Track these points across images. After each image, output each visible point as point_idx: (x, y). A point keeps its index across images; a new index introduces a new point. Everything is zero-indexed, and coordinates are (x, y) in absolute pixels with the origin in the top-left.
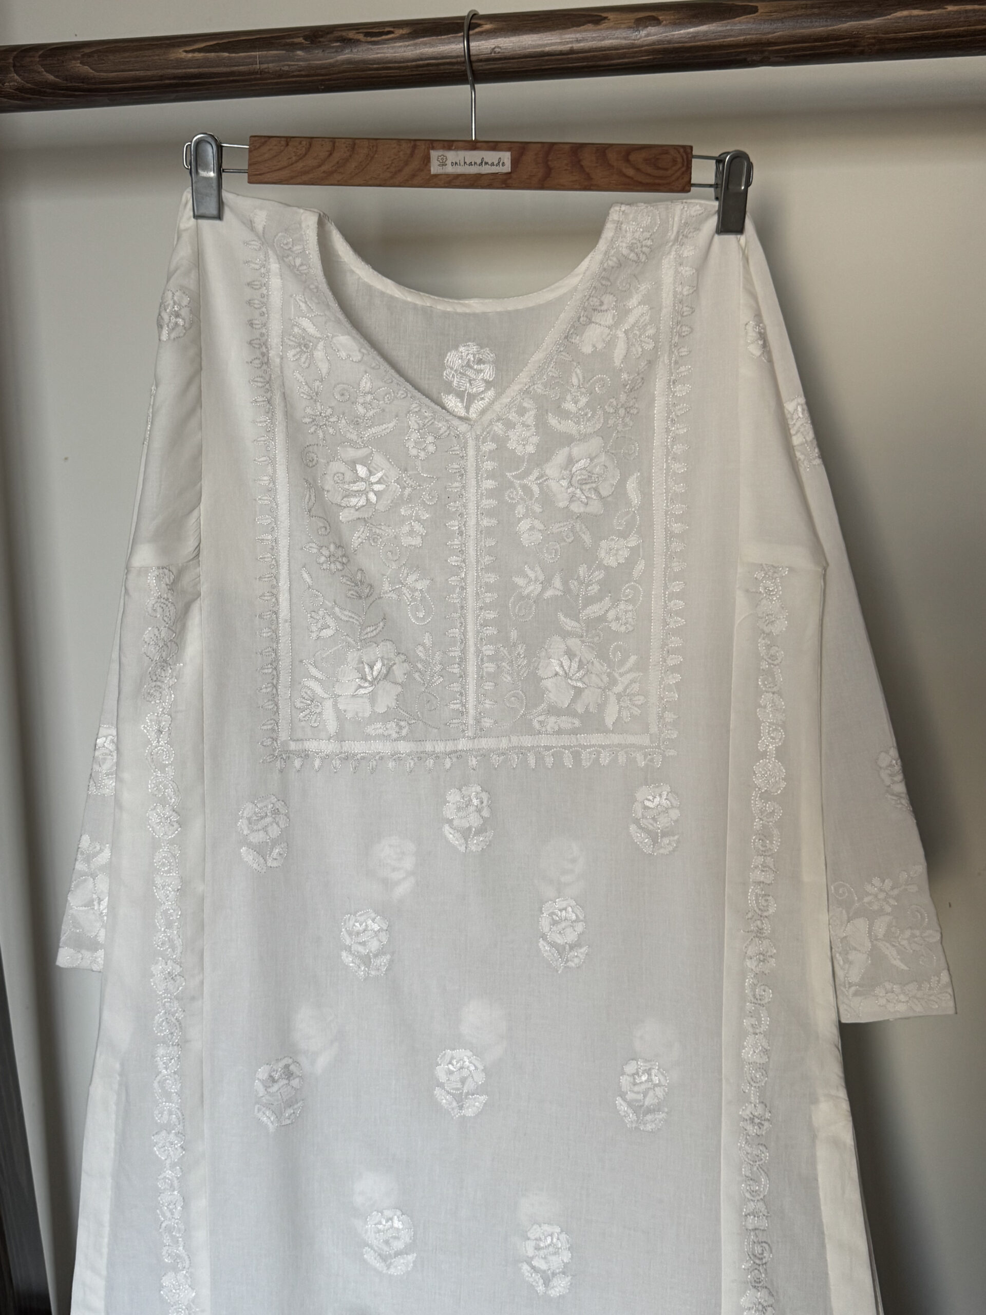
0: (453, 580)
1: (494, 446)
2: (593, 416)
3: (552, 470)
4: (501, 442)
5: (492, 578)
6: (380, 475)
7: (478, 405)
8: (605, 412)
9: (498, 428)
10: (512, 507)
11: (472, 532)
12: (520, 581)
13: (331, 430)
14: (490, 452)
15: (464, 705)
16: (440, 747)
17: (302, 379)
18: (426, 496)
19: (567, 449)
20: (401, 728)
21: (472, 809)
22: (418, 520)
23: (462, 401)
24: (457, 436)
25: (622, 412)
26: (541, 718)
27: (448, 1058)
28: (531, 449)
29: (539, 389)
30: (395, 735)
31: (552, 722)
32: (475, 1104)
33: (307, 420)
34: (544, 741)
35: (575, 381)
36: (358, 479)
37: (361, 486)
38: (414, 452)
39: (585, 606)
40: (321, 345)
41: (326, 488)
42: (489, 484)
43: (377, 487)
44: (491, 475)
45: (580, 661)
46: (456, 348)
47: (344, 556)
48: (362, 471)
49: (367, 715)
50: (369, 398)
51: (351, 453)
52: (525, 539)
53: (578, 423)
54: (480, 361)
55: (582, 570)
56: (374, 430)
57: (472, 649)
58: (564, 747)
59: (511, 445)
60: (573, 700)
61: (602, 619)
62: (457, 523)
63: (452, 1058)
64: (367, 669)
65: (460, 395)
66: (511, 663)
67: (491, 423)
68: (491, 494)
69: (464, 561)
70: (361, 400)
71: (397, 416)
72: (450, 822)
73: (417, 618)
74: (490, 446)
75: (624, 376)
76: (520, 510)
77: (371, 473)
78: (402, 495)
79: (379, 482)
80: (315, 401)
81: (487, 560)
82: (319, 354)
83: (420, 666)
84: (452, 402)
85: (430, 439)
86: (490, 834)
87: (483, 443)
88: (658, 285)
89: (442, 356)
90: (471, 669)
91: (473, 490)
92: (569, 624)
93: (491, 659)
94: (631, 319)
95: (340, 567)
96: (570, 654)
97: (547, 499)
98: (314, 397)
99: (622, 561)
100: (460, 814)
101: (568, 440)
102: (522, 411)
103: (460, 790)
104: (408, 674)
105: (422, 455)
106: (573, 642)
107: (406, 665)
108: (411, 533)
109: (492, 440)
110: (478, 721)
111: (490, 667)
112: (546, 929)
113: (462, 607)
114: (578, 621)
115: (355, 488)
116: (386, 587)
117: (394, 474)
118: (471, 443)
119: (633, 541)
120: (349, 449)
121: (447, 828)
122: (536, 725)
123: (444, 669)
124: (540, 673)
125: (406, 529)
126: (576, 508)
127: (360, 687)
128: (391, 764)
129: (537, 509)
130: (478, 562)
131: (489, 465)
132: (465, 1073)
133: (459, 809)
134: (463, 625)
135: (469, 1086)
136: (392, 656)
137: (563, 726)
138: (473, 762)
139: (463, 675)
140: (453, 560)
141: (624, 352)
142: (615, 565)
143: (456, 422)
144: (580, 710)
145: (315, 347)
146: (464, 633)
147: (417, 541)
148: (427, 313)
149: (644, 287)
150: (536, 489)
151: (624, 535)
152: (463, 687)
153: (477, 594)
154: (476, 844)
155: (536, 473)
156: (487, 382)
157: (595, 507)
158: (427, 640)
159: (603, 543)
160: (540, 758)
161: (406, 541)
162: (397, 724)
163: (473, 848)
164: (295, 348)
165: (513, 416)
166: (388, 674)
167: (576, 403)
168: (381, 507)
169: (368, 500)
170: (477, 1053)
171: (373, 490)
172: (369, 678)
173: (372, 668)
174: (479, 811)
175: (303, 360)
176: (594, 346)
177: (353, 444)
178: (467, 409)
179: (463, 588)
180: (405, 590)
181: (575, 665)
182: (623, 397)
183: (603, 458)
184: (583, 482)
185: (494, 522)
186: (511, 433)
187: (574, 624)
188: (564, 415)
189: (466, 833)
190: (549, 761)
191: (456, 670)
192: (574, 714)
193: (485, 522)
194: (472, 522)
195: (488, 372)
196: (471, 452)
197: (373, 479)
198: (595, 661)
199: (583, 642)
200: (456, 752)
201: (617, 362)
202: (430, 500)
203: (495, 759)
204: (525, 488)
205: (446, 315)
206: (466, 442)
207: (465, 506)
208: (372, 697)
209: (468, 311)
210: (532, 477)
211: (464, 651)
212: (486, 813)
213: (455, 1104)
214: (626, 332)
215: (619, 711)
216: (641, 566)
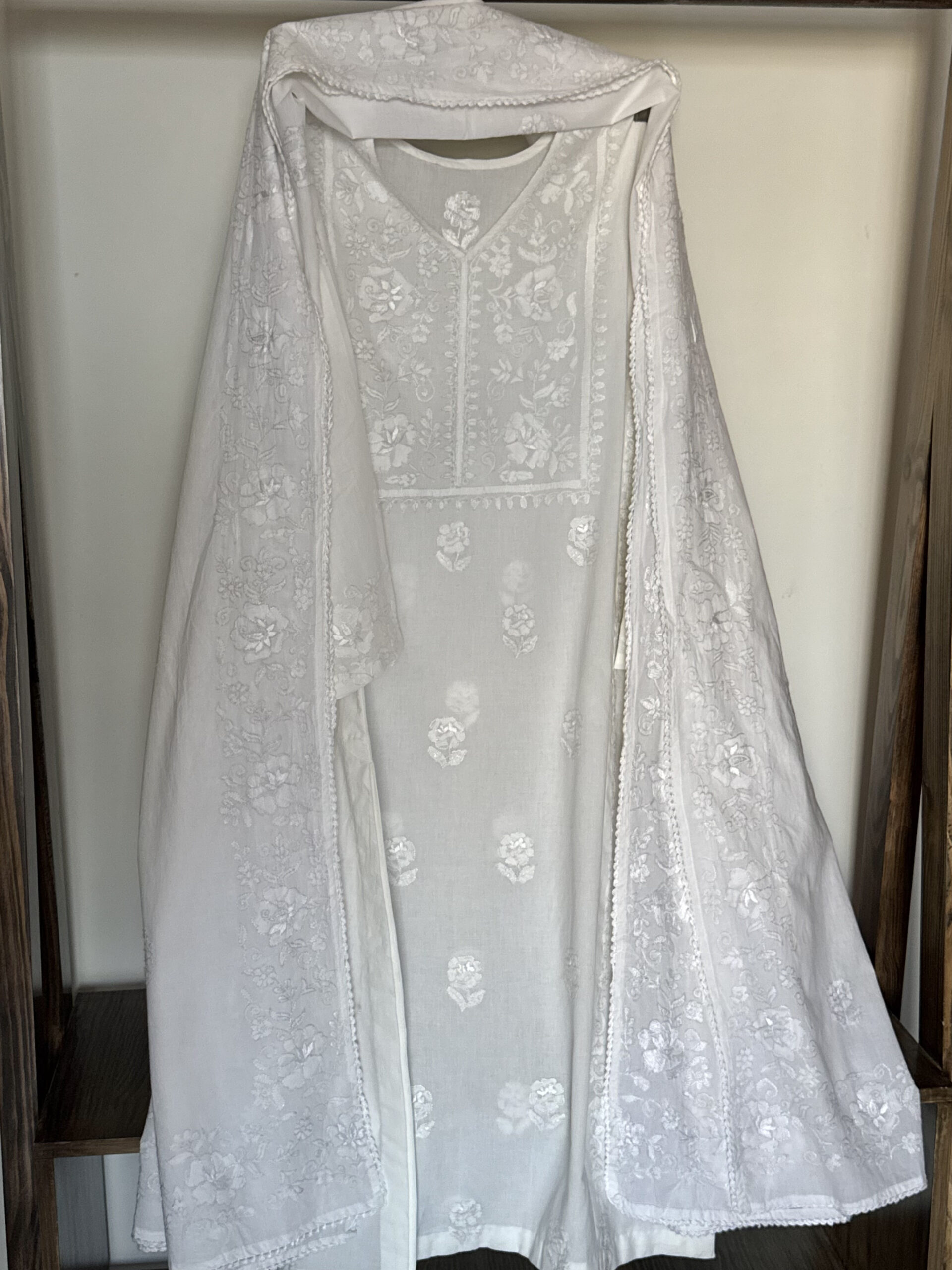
0: (449, 369)
1: (479, 270)
2: (550, 249)
3: (520, 289)
4: (486, 266)
5: (476, 368)
6: (398, 288)
7: (467, 239)
8: (558, 247)
9: (484, 256)
10: (492, 315)
11: (462, 333)
12: (496, 371)
13: (365, 254)
14: (478, 273)
15: (453, 463)
16: (437, 493)
17: (345, 214)
18: (431, 305)
19: (531, 273)
20: (411, 479)
21: (457, 539)
22: (425, 323)
23: (456, 235)
24: (455, 262)
25: (569, 247)
26: (505, 473)
27: (437, 724)
28: (506, 272)
29: (512, 228)
30: (406, 484)
31: (512, 475)
32: (456, 759)
33: (349, 245)
34: (507, 489)
35: (537, 224)
36: (382, 291)
37: (384, 296)
38: (422, 272)
39: (537, 390)
40: (358, 189)
41: (361, 296)
42: (477, 298)
43: (396, 298)
44: (477, 291)
45: (532, 430)
46: (453, 195)
47: (373, 349)
48: (385, 285)
49: (387, 469)
50: (392, 230)
51: (378, 271)
52: (500, 340)
53: (539, 254)
54: (470, 206)
55: (536, 363)
56: (395, 254)
57: (460, 421)
58: (521, 494)
59: (492, 269)
60: (528, 458)
61: (548, 399)
62: (451, 326)
63: (441, 724)
64: (388, 434)
65: (455, 230)
66: (487, 431)
67: (479, 252)
68: (477, 305)
69: (456, 355)
70: (386, 231)
71: (411, 245)
72: (442, 549)
73: (423, 397)
74: (478, 269)
75: (572, 221)
76: (497, 318)
77: (392, 287)
78: (414, 303)
79: (397, 294)
80: (354, 231)
81: (473, 354)
82: (357, 196)
83: (423, 432)
84: (450, 236)
85: (434, 262)
86: (468, 558)
87: (473, 266)
88: (595, 154)
89: (444, 201)
90: (460, 435)
91: (464, 302)
92: (526, 402)
93: (474, 428)
94: (576, 180)
95: (370, 357)
96: (526, 424)
97: (516, 310)
98: (354, 228)
99: (563, 356)
100: (450, 543)
101: (533, 267)
102: (501, 245)
103: (449, 525)
104: (416, 439)
105: (429, 274)
106: (529, 417)
107: (414, 432)
108: (419, 333)
109: (479, 266)
110: (463, 475)
111: (473, 435)
112: (507, 628)
113: (454, 390)
114: (531, 401)
115: (380, 298)
116: (401, 373)
117: (408, 288)
118: (464, 266)
119: (571, 342)
120: (377, 268)
121: (439, 553)
122: (502, 477)
123: (441, 435)
124: (506, 439)
125: (416, 329)
126: (536, 317)
127: (383, 448)
128: (403, 506)
129: (509, 316)
130: (466, 355)
131: (476, 284)
132: (450, 735)
133: (448, 540)
134: (455, 402)
135: (454, 743)
136: (404, 425)
137: (520, 478)
138: (459, 505)
139: (454, 440)
140: (448, 354)
141: (571, 204)
142: (557, 359)
143: (455, 251)
144: (532, 465)
145: (355, 189)
146: (455, 409)
147: (424, 339)
148: (434, 168)
149: (585, 158)
150: (508, 302)
151: (564, 338)
152: (454, 449)
153: (465, 380)
154: (461, 565)
155: (509, 290)
156: (474, 221)
157: (547, 316)
158: (429, 414)
159: (550, 344)
160: (504, 503)
161: (415, 339)
162: (408, 476)
163: (458, 568)
164: (341, 189)
165: (494, 248)
166: (402, 439)
167: (538, 239)
168: (398, 313)
169: (389, 307)
170: (460, 719)
171: (393, 300)
172: (389, 441)
173: (391, 433)
174: (462, 541)
175: (347, 199)
176: (550, 199)
177: (379, 264)
178: (460, 241)
179: (455, 375)
180: (414, 376)
181: (529, 434)
182: (570, 236)
183: (554, 280)
184: (540, 298)
185: (478, 326)
186: (492, 260)
187: (529, 402)
188: (530, 248)
189: (452, 557)
190: (510, 504)
191: (449, 436)
192: (528, 469)
193: (473, 326)
194: (463, 326)
195: (475, 213)
196: (464, 274)
197: (394, 292)
198: (543, 430)
199: (535, 416)
200: (447, 497)
201: (567, 211)
202: (434, 308)
203: (475, 503)
204: (500, 300)
205: (447, 170)
206: (461, 265)
207: (458, 313)
208: (392, 457)
209: (462, 168)
210: (506, 294)
211: (455, 423)
212: (466, 543)
213: (443, 757)
214: (572, 190)
215: (558, 466)
216: (575, 360)
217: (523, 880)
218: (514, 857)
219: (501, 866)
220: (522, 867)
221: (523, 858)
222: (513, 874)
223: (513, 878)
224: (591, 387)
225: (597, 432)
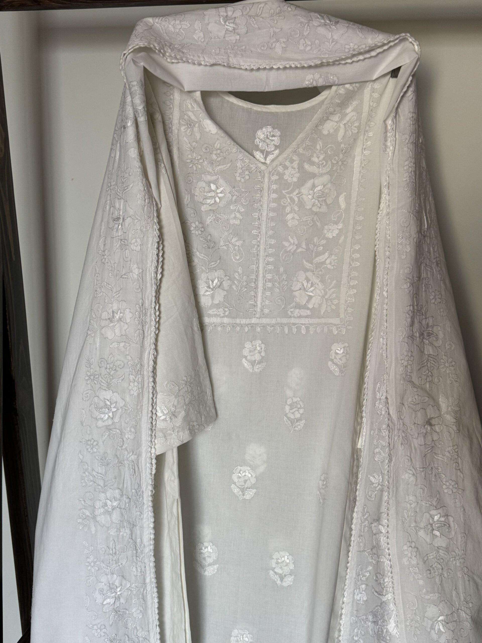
0: (254, 242)
1: (277, 177)
2: (326, 165)
3: (304, 190)
4: (281, 175)
5: (273, 242)
6: (222, 189)
7: (270, 157)
8: (332, 163)
9: (280, 169)
10: (284, 208)
11: (264, 218)
12: (286, 244)
13: (200, 167)
14: (276, 180)
15: (256, 302)
16: (244, 321)
17: (187, 141)
18: (243, 200)
19: (313, 180)
20: (225, 311)
21: (256, 351)
22: (239, 212)
23: (263, 154)
24: (260, 172)
25: (340, 163)
26: (292, 310)
27: (238, 470)
28: (295, 180)
29: (301, 150)
30: (222, 315)
31: (297, 312)
32: (249, 494)
33: (189, 161)
34: (293, 321)
35: (318, 147)
36: (211, 191)
37: (212, 194)
38: (238, 179)
39: (316, 257)
40: (197, 125)
41: (196, 194)
42: (274, 196)
43: (220, 195)
44: (275, 192)
45: (312, 283)
46: (262, 128)
47: (203, 227)
48: (213, 187)
49: (209, 305)
50: (219, 151)
51: (209, 178)
52: (290, 224)
53: (319, 167)
54: (273, 136)
55: (315, 240)
56: (220, 167)
57: (261, 276)
58: (302, 324)
59: (286, 177)
60: (308, 302)
61: (324, 263)
62: (257, 214)
63: (240, 470)
64: (211, 282)
65: (262, 152)
66: (279, 283)
67: (277, 166)
68: (274, 200)
69: (260, 233)
70: (215, 152)
71: (231, 161)
72: (246, 357)
73: (236, 259)
74: (275, 177)
75: (342, 146)
76: (288, 209)
77: (217, 188)
78: (232, 199)
79: (221, 193)
80: (193, 152)
81: (271, 233)
82: (196, 129)
83: (236, 282)
84: (258, 155)
85: (247, 173)
86: (264, 364)
87: (273, 175)
88: (362, 101)
89: (255, 132)
90: (260, 285)
91: (266, 198)
92: (308, 265)
93: (270, 281)
94: (347, 118)
95: (200, 233)
96: (308, 280)
97: (301, 204)
98: (193, 150)
99: (335, 235)
100: (251, 354)
101: (313, 176)
102: (292, 161)
103: (252, 342)
104: (230, 286)
105: (243, 180)
106: (309, 274)
107: (229, 281)
108: (235, 218)
109: (277, 175)
110: (262, 310)
111: (269, 285)
112: (287, 411)
113: (258, 255)
114: (312, 264)
115: (209, 195)
116: (222, 243)
117: (228, 189)
118: (267, 175)
119: (340, 226)
120: (208, 176)
121: (244, 360)
122: (289, 313)
123: (247, 284)
124: (293, 288)
125: (233, 216)
126: (315, 209)
127: (207, 291)
128: (219, 329)
129: (296, 209)
130: (266, 233)
131: (274, 187)
132: (246, 478)
133: (250, 351)
134: (258, 263)
135: (248, 484)
136: (223, 277)
137: (302, 314)
138: (259, 329)
139: (256, 288)
140: (254, 232)
141: (343, 134)
142: (331, 237)
143: (260, 165)
144: (310, 306)
145: (194, 125)
146: (258, 268)
147: (238, 222)
148: (249, 111)
149: (355, 103)
150: (296, 199)
151: (336, 223)
152: (256, 293)
153: (265, 248)
154: (258, 368)
155: (297, 191)
156: (275, 146)
157: (324, 209)
158: (240, 271)
159: (326, 227)
160: (290, 329)
161: (232, 222)
162: (224, 310)
163: (256, 370)
164: (185, 125)
165: (287, 163)
166: (220, 286)
167: (318, 158)
168: (221, 205)
169: (215, 201)
170: (253, 468)
171: (218, 196)
172: (211, 287)
173: (213, 282)
174: (260, 353)
175: (188, 131)
176: (329, 131)
177: (210, 174)
178: (265, 159)
179: (258, 246)
180: (230, 245)
181: (309, 285)
182: (341, 156)
183: (329, 185)
184: (319, 197)
185: (275, 214)
186: (286, 172)
187: (310, 265)
188: (312, 163)
189: (253, 363)
190: (294, 330)
191: (253, 285)
192: (308, 309)
193: (271, 214)
194: (264, 214)
195: (276, 141)
196: (266, 180)
197: (219, 191)
198: (319, 284)
199: (314, 274)
200: (250, 324)
201: (340, 138)
202: (245, 202)
203: (269, 329)
204: (291, 198)
205: (257, 112)
206: (264, 175)
207: (261, 206)
208: (213, 297)
209: (268, 111)
210: (295, 193)
211: (257, 276)
212: (263, 354)
213: (241, 493)
214: (345, 124)
215: (326, 307)
216: (343, 238)
217: (285, 584)
218: (281, 568)
219: (271, 572)
220: (285, 575)
221: (287, 570)
222: (279, 579)
223: (279, 582)
224: (351, 256)
225: (353, 287)
